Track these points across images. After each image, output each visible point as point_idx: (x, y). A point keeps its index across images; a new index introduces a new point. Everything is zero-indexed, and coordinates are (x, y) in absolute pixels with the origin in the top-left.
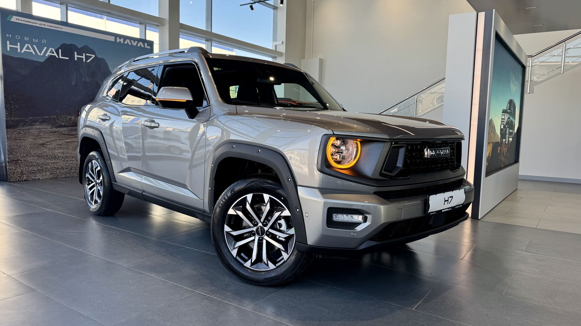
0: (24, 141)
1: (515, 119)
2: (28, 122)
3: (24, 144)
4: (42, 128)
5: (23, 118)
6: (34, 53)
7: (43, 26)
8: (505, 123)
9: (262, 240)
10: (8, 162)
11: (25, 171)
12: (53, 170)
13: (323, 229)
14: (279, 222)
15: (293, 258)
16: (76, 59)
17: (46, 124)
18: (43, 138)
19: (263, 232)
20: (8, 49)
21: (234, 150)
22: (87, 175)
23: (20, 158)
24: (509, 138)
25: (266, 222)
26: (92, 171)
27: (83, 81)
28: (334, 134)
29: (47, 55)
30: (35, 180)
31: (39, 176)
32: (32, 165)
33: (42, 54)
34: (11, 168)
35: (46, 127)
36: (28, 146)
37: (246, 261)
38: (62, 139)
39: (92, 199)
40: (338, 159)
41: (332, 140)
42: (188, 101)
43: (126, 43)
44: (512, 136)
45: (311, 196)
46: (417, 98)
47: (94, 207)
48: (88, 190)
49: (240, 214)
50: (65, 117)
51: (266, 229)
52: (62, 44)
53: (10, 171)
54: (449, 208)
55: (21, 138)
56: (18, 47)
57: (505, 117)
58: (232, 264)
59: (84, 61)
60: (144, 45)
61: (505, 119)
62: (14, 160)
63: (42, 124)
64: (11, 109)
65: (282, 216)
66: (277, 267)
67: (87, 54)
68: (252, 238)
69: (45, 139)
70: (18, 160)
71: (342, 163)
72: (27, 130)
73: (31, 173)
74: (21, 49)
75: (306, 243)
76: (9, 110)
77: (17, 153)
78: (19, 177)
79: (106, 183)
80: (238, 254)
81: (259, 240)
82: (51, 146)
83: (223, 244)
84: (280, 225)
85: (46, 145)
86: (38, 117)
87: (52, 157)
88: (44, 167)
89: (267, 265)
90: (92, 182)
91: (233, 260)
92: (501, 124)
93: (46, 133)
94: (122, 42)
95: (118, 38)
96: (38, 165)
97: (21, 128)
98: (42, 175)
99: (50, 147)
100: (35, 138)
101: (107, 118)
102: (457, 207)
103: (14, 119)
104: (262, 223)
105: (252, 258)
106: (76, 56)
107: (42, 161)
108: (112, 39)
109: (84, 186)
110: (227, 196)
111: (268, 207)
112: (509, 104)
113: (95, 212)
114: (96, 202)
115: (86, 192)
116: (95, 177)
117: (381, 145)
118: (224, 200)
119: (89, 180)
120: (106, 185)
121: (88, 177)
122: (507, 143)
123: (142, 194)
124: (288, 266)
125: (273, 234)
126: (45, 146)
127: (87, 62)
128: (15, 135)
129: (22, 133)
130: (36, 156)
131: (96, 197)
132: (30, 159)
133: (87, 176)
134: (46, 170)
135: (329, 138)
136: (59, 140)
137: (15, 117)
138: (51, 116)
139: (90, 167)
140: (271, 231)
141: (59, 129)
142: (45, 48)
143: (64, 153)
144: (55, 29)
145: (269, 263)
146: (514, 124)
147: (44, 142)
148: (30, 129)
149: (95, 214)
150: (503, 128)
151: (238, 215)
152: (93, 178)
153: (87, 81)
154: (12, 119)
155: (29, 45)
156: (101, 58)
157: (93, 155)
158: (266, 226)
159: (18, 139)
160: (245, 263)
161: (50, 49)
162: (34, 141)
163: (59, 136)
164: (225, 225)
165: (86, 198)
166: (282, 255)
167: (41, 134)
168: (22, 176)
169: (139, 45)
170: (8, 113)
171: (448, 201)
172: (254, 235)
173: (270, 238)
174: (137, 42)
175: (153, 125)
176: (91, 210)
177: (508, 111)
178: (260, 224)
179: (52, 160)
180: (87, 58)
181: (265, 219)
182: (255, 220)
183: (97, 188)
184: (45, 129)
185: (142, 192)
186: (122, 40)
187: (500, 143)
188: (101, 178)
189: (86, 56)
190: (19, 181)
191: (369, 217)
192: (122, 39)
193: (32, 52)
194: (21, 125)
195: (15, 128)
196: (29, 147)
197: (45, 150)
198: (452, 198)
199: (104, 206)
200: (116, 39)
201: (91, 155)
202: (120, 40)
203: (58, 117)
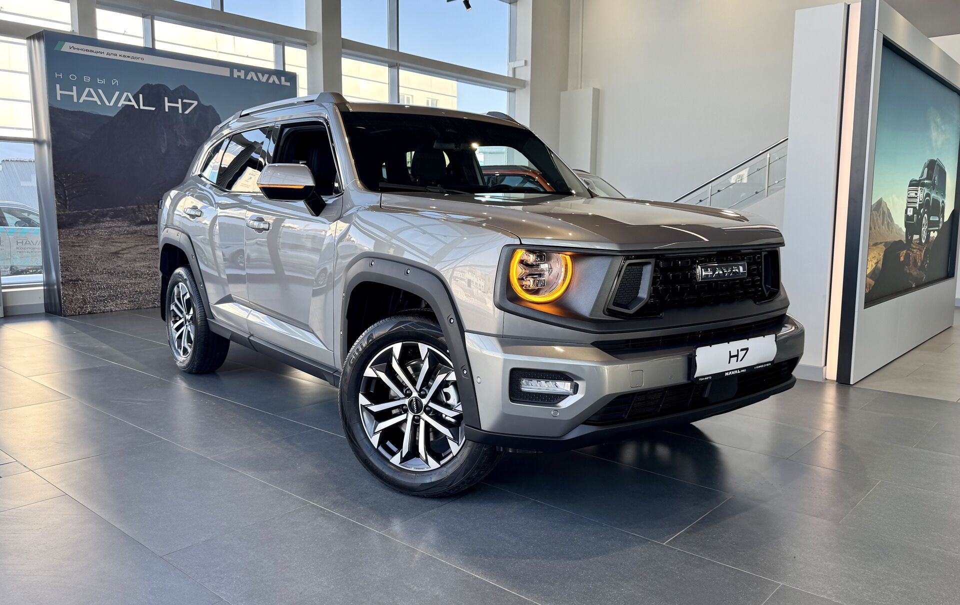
0: (86, 249)
1: (944, 196)
2: (92, 217)
3: (86, 254)
4: (115, 227)
5: (84, 211)
6: (99, 103)
7: (112, 57)
8: (917, 205)
9: (418, 421)
10: (62, 282)
11: (90, 297)
12: (134, 295)
13: (503, 406)
14: (445, 390)
15: (466, 452)
16: (167, 110)
17: (120, 219)
18: (116, 242)
19: (419, 408)
20: (59, 98)
21: (373, 270)
22: (173, 307)
23: (81, 276)
24: (929, 232)
25: (425, 391)
26: (179, 299)
27: (179, 145)
28: (521, 243)
29: (120, 105)
30: (104, 312)
31: (111, 306)
32: (99, 288)
33: (111, 104)
34: (67, 293)
35: (120, 224)
36: (93, 257)
37: (393, 454)
38: (146, 243)
39: (180, 346)
40: (531, 286)
41: (520, 254)
42: (306, 187)
43: (249, 78)
44: (938, 228)
45: (487, 349)
46: (770, 158)
47: (182, 359)
48: (174, 331)
49: (383, 376)
50: (151, 208)
51: (424, 401)
52: (144, 85)
53: (65, 298)
54: (740, 369)
55: (82, 244)
56: (74, 93)
57: (916, 194)
58: (371, 458)
59: (180, 111)
60: (280, 81)
61: (916, 198)
62: (71, 280)
63: (115, 219)
64: (65, 197)
65: (449, 381)
66: (442, 466)
67: (185, 101)
68: (402, 417)
69: (119, 245)
70: (77, 280)
71: (541, 292)
72: (91, 229)
73: (98, 301)
74: (79, 98)
75: (479, 428)
76: (61, 197)
77: (76, 268)
78: (79, 307)
79: (199, 321)
80: (382, 442)
81: (413, 419)
82: (129, 255)
83: (358, 426)
84: (448, 396)
85: (121, 254)
86: (108, 209)
87: (131, 275)
88: (120, 291)
89: (427, 461)
90: (180, 318)
91: (373, 451)
92: (907, 207)
93: (122, 234)
94: (243, 77)
95: (235, 70)
96: (109, 287)
97: (81, 227)
98: (116, 305)
99: (128, 258)
100: (103, 243)
101: (197, 214)
102: (759, 367)
103: (70, 212)
104: (419, 392)
105: (402, 451)
106: (167, 104)
107: (115, 280)
108: (226, 72)
109: (168, 324)
110: (362, 346)
111: (425, 367)
112: (926, 169)
113: (184, 368)
114: (185, 351)
115: (170, 334)
116: (183, 310)
117: (605, 262)
118: (357, 354)
119: (176, 315)
120: (199, 323)
121: (173, 310)
122: (923, 241)
123: (248, 338)
124: (458, 465)
125: (436, 411)
126: (119, 255)
127: (185, 113)
128: (72, 238)
129: (83, 236)
130: (106, 273)
131: (185, 343)
132: (97, 278)
133: (171, 309)
134: (122, 296)
135: (514, 251)
136: (142, 245)
137: (72, 210)
138: (129, 207)
139: (176, 294)
140: (432, 405)
141: (141, 227)
142: (117, 93)
143: (150, 267)
144: (133, 60)
145: (429, 458)
146: (941, 206)
147: (117, 250)
148: (95, 229)
149: (184, 371)
150: (911, 214)
151: (380, 378)
152: (181, 312)
153: (186, 145)
154: (67, 212)
155: (91, 90)
156: (208, 105)
157: (179, 274)
158: (424, 396)
159: (77, 246)
160: (391, 459)
161: (125, 94)
162: (102, 248)
163: (142, 239)
164: (360, 395)
165: (171, 344)
166: (449, 447)
167: (114, 236)
168: (84, 305)
169: (271, 81)
170: (61, 203)
171: (737, 356)
172: (406, 411)
173: (431, 417)
174: (268, 75)
175: (262, 226)
176: (178, 364)
177: (926, 181)
178: (415, 394)
179: (132, 279)
180: (185, 106)
181: (422, 386)
182: (407, 386)
183: (186, 329)
184: (120, 227)
185: (250, 337)
186: (242, 74)
187: (905, 243)
188: (191, 312)
189: (182, 103)
190: (79, 315)
191: (582, 385)
192: (242, 71)
193: (96, 101)
194: (82, 221)
195: (72, 228)
196: (95, 258)
197: (120, 263)
198: (745, 351)
199: (196, 358)
200: (232, 73)
201: (176, 274)
202: (239, 74)
203: (139, 207)
